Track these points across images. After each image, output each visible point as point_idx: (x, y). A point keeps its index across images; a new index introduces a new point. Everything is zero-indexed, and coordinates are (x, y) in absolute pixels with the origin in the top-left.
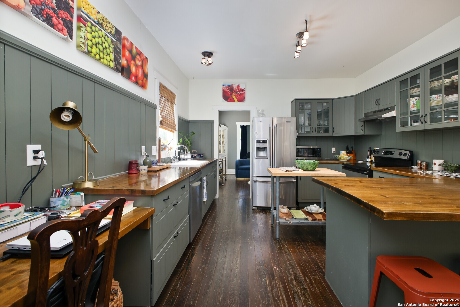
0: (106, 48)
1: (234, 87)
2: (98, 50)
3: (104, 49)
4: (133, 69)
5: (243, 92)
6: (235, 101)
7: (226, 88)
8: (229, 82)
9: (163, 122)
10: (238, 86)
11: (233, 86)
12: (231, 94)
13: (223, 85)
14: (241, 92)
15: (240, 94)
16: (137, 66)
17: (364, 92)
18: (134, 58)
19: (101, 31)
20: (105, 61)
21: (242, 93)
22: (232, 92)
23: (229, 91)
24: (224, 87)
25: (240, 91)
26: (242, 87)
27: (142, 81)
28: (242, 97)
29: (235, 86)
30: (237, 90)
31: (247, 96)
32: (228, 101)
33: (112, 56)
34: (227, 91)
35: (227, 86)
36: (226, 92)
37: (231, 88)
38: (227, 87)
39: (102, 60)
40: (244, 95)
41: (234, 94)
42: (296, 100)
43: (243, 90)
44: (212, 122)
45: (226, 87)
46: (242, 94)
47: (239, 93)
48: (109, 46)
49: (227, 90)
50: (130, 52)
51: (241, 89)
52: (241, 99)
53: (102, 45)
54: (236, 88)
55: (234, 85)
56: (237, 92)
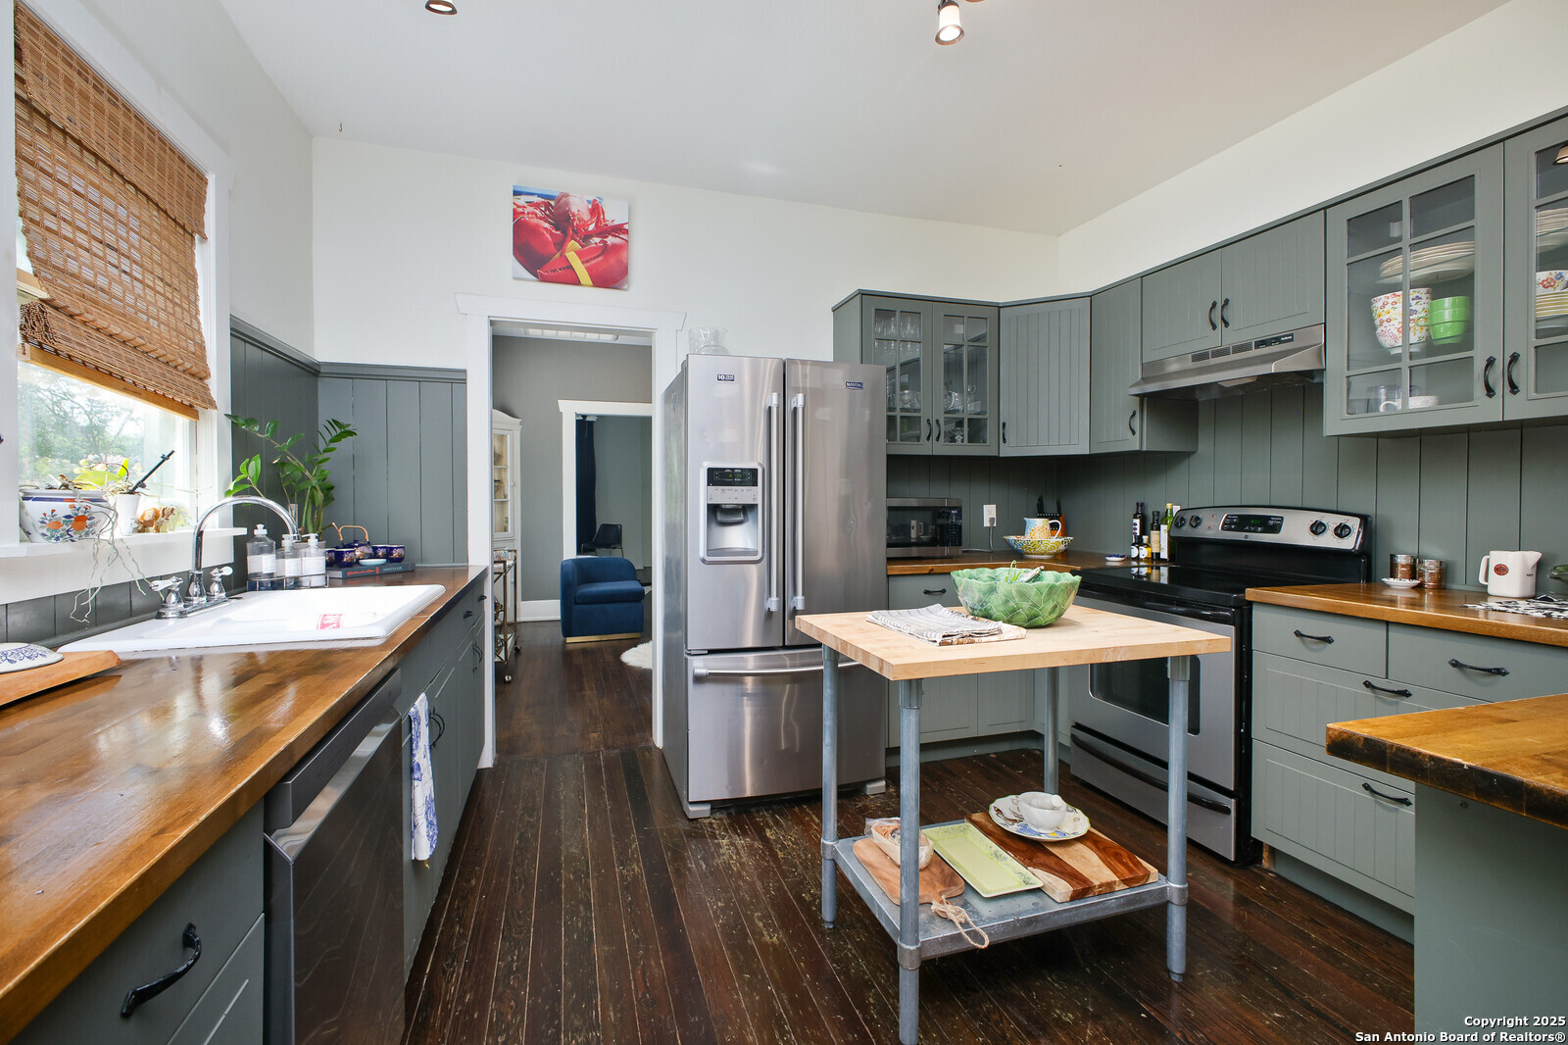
1: (574, 210)
5: (617, 241)
6: (576, 282)
7: (531, 209)
8: (550, 180)
10: (596, 210)
11: (567, 204)
12: (560, 245)
13: (516, 193)
14: (610, 240)
15: (606, 250)
17: (1143, 276)
21: (614, 246)
22: (565, 232)
23: (547, 225)
24: (522, 200)
25: (605, 231)
26: (613, 215)
28: (612, 261)
29: (579, 207)
30: (591, 227)
31: (640, 257)
32: (544, 279)
34: (537, 226)
35: (535, 199)
36: (534, 230)
37: (558, 213)
38: (536, 205)
40: (625, 254)
41: (573, 244)
42: (863, 294)
43: (619, 230)
44: (456, 379)
45: (530, 203)
46: (616, 248)
47: (597, 240)
49: (535, 221)
51: (610, 224)
52: (610, 276)
54: (586, 217)
55: (572, 200)
56: (588, 236)
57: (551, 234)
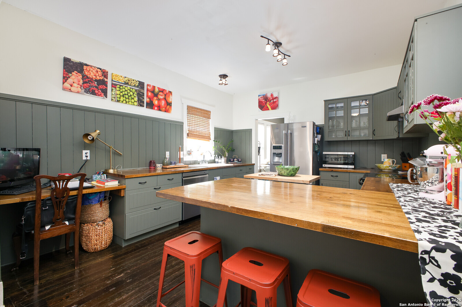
0: (131, 95)
1: (268, 96)
2: (124, 98)
3: (129, 96)
4: (156, 102)
6: (269, 110)
7: (261, 98)
8: (263, 92)
9: (189, 134)
10: (272, 95)
12: (266, 103)
13: (259, 96)
15: (274, 102)
16: (159, 100)
18: (156, 95)
19: (127, 87)
20: (130, 103)
21: (275, 101)
22: (267, 101)
23: (264, 100)
25: (273, 99)
26: (275, 95)
27: (166, 108)
28: (275, 104)
29: (269, 95)
30: (271, 99)
31: (281, 103)
32: (263, 110)
33: (136, 99)
34: (262, 101)
37: (266, 98)
39: (127, 103)
40: (277, 102)
41: (268, 103)
42: (325, 101)
43: (276, 98)
44: (250, 131)
45: (261, 97)
46: (276, 101)
47: (272, 101)
48: (134, 93)
50: (153, 92)
51: (274, 97)
52: (275, 106)
53: (128, 95)
54: (270, 97)
55: (268, 94)
56: (271, 100)
57: (264, 102)
